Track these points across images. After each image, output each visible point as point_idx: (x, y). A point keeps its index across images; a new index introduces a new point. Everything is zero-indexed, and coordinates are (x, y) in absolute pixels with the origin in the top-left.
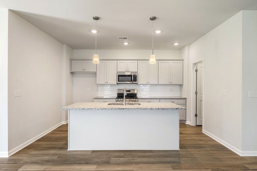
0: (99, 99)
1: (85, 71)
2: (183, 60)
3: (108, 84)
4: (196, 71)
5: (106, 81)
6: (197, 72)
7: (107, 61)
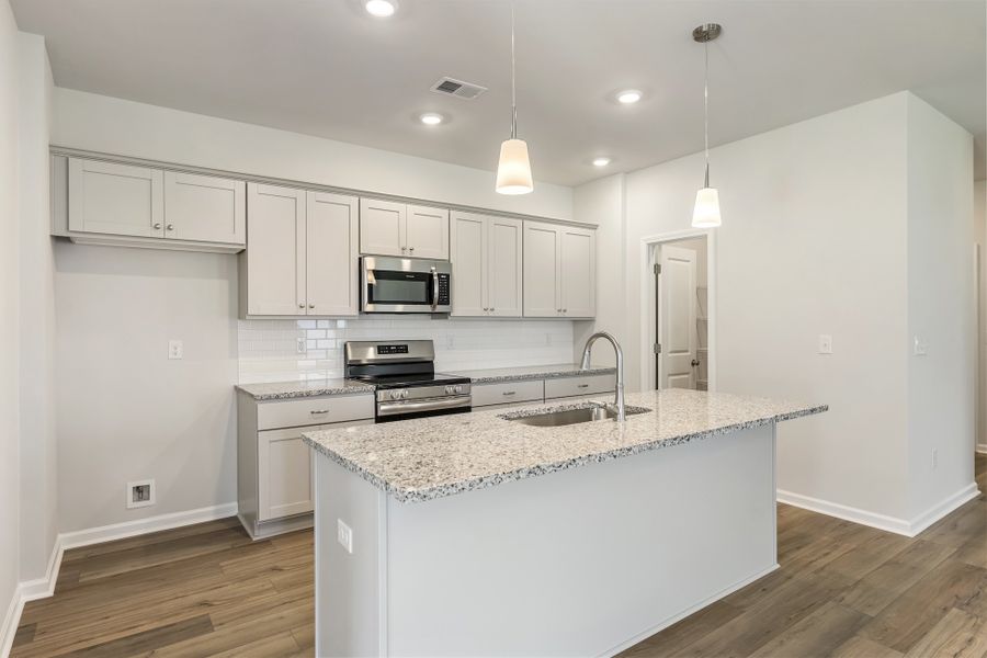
0: (288, 397)
1: (169, 234)
2: (595, 227)
3: (317, 318)
4: (657, 269)
5: (301, 301)
6: (660, 276)
7: (311, 194)
